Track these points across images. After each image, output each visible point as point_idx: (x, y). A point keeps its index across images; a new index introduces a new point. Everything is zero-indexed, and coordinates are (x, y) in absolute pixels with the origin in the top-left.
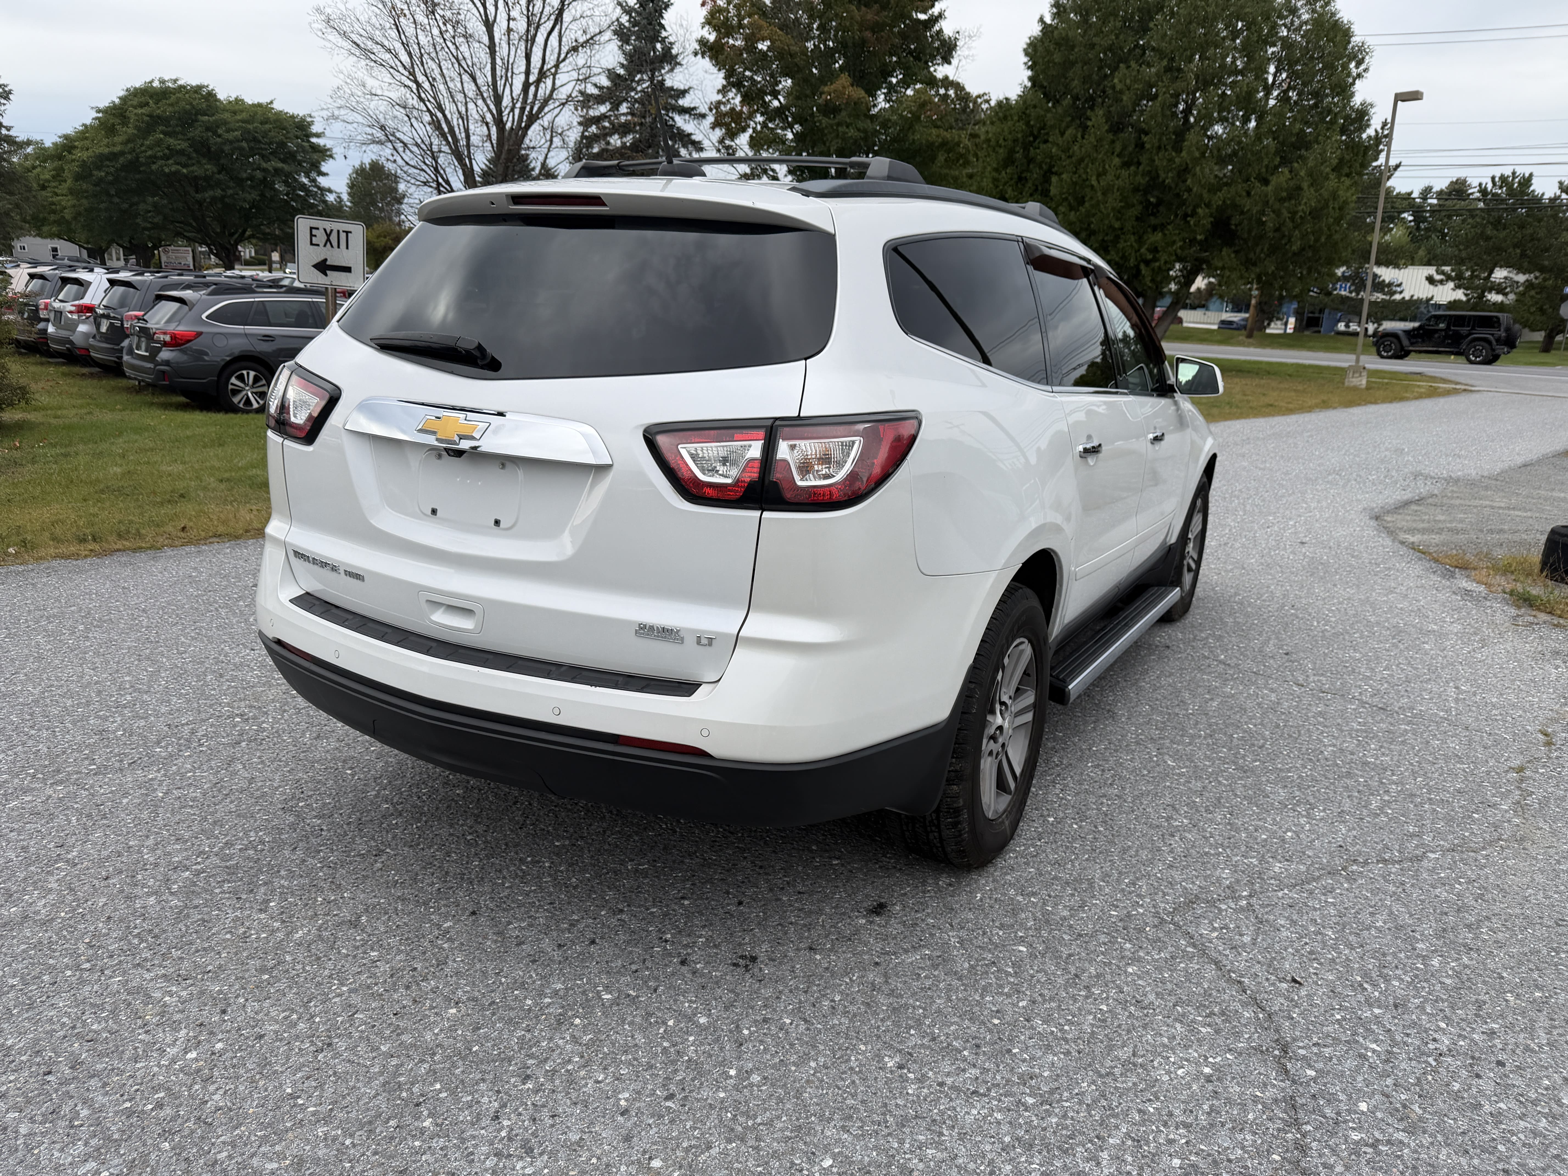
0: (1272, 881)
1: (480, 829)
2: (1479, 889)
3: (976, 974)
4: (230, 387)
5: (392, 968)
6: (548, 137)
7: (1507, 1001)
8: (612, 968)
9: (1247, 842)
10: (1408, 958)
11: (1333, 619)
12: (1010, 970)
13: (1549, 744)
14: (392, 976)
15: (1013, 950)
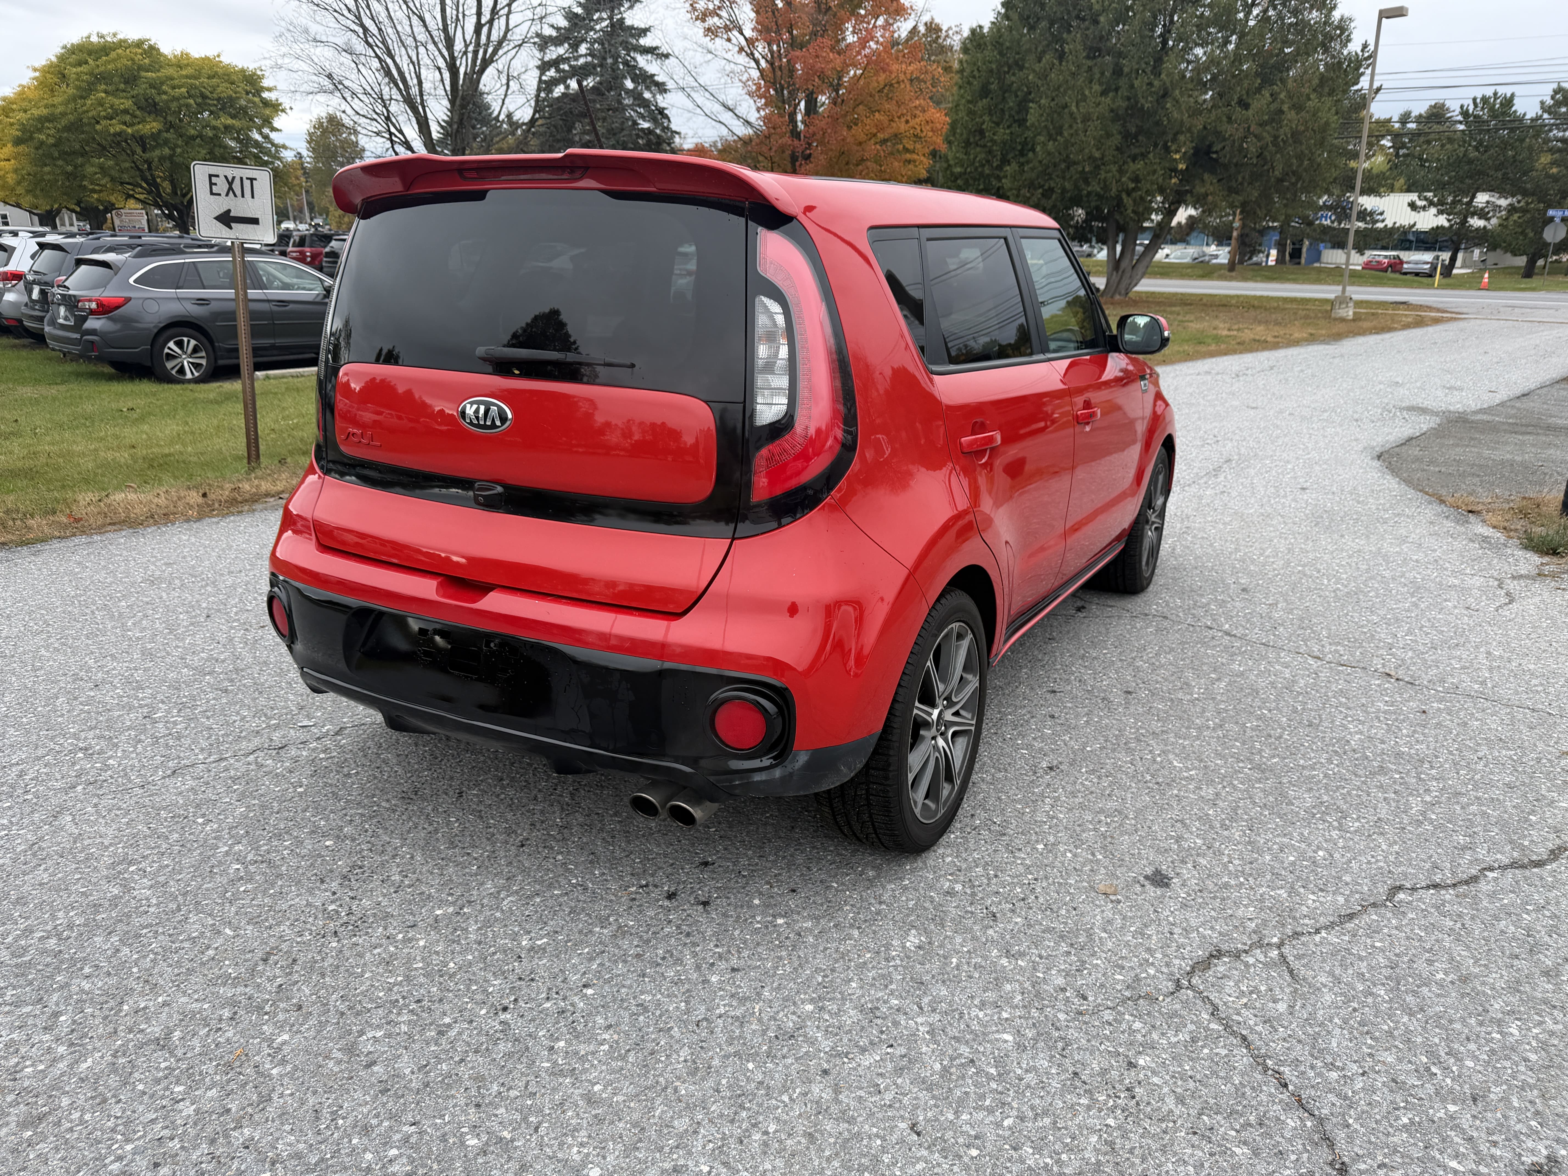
0: (1307, 921)
3: (950, 1079)
4: (166, 352)
6: (504, 82)
9: (1273, 867)
15: (997, 1040)
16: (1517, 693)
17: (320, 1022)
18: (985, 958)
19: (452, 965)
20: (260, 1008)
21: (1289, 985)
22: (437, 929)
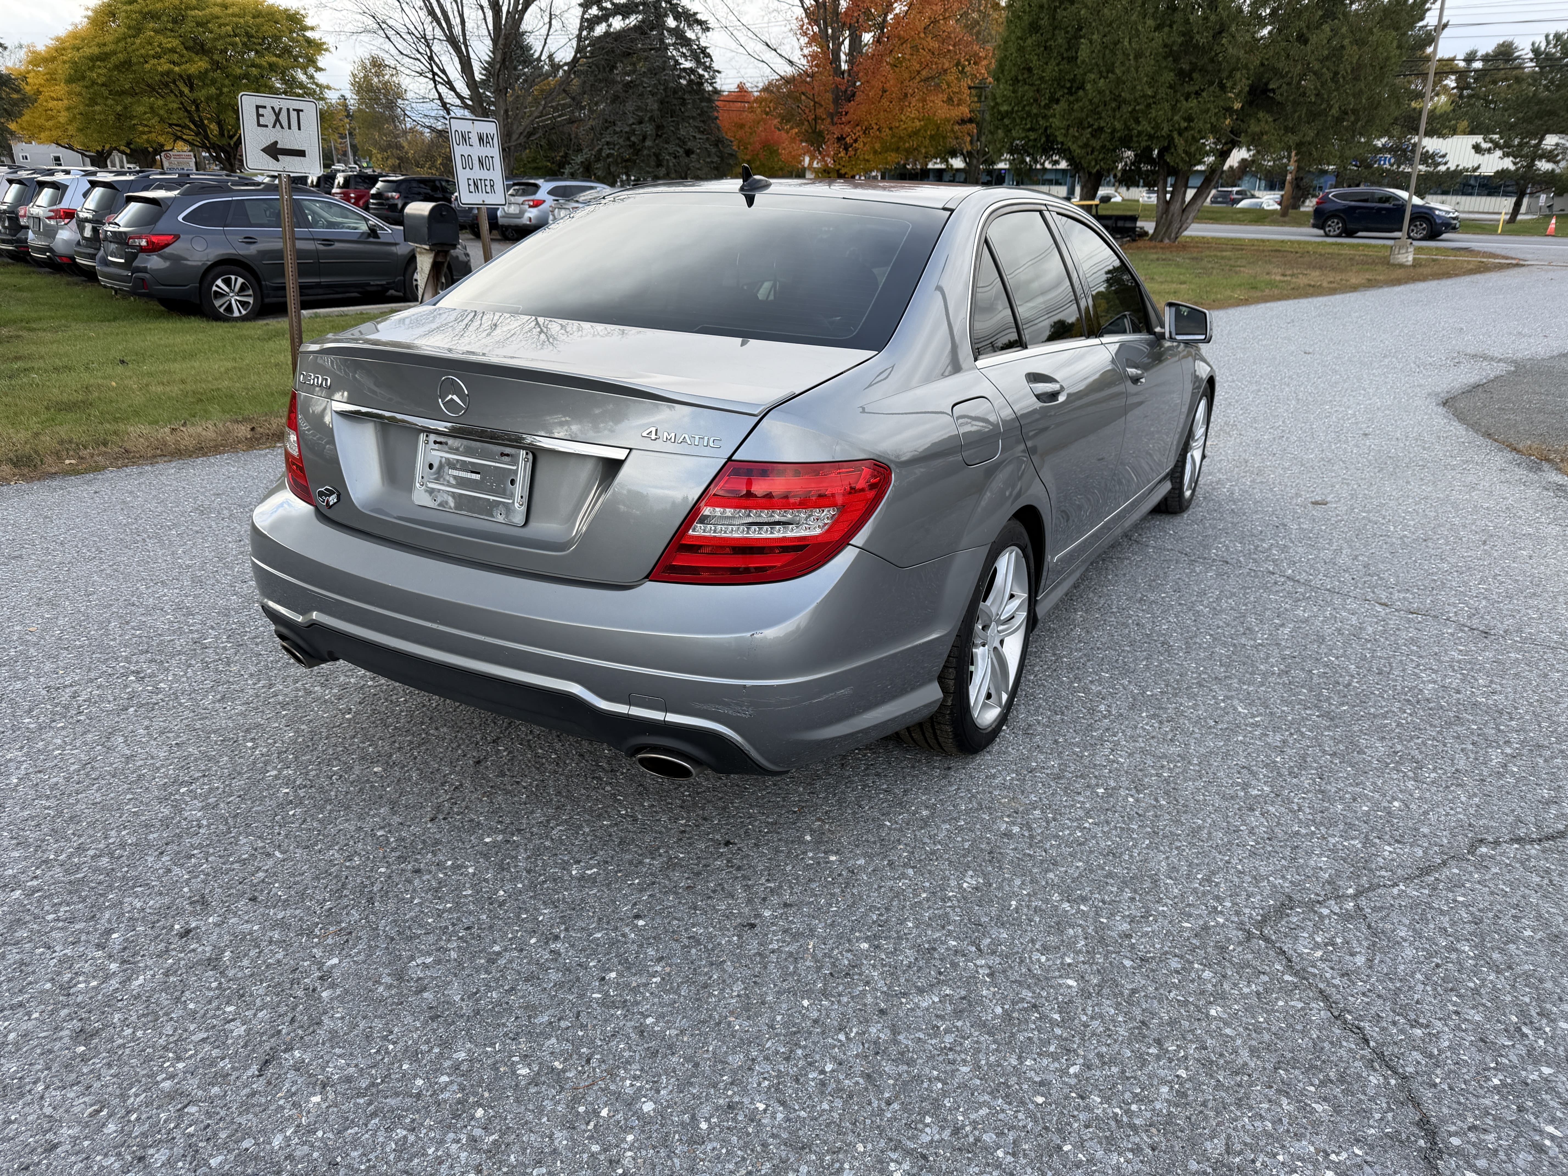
0: (1383, 873)
4: (214, 290)
6: (547, 20)
9: (1345, 817)
11: (1412, 523)
17: (370, 947)
18: (1046, 901)
19: (501, 893)
20: (309, 931)
21: (1367, 939)
22: (486, 856)
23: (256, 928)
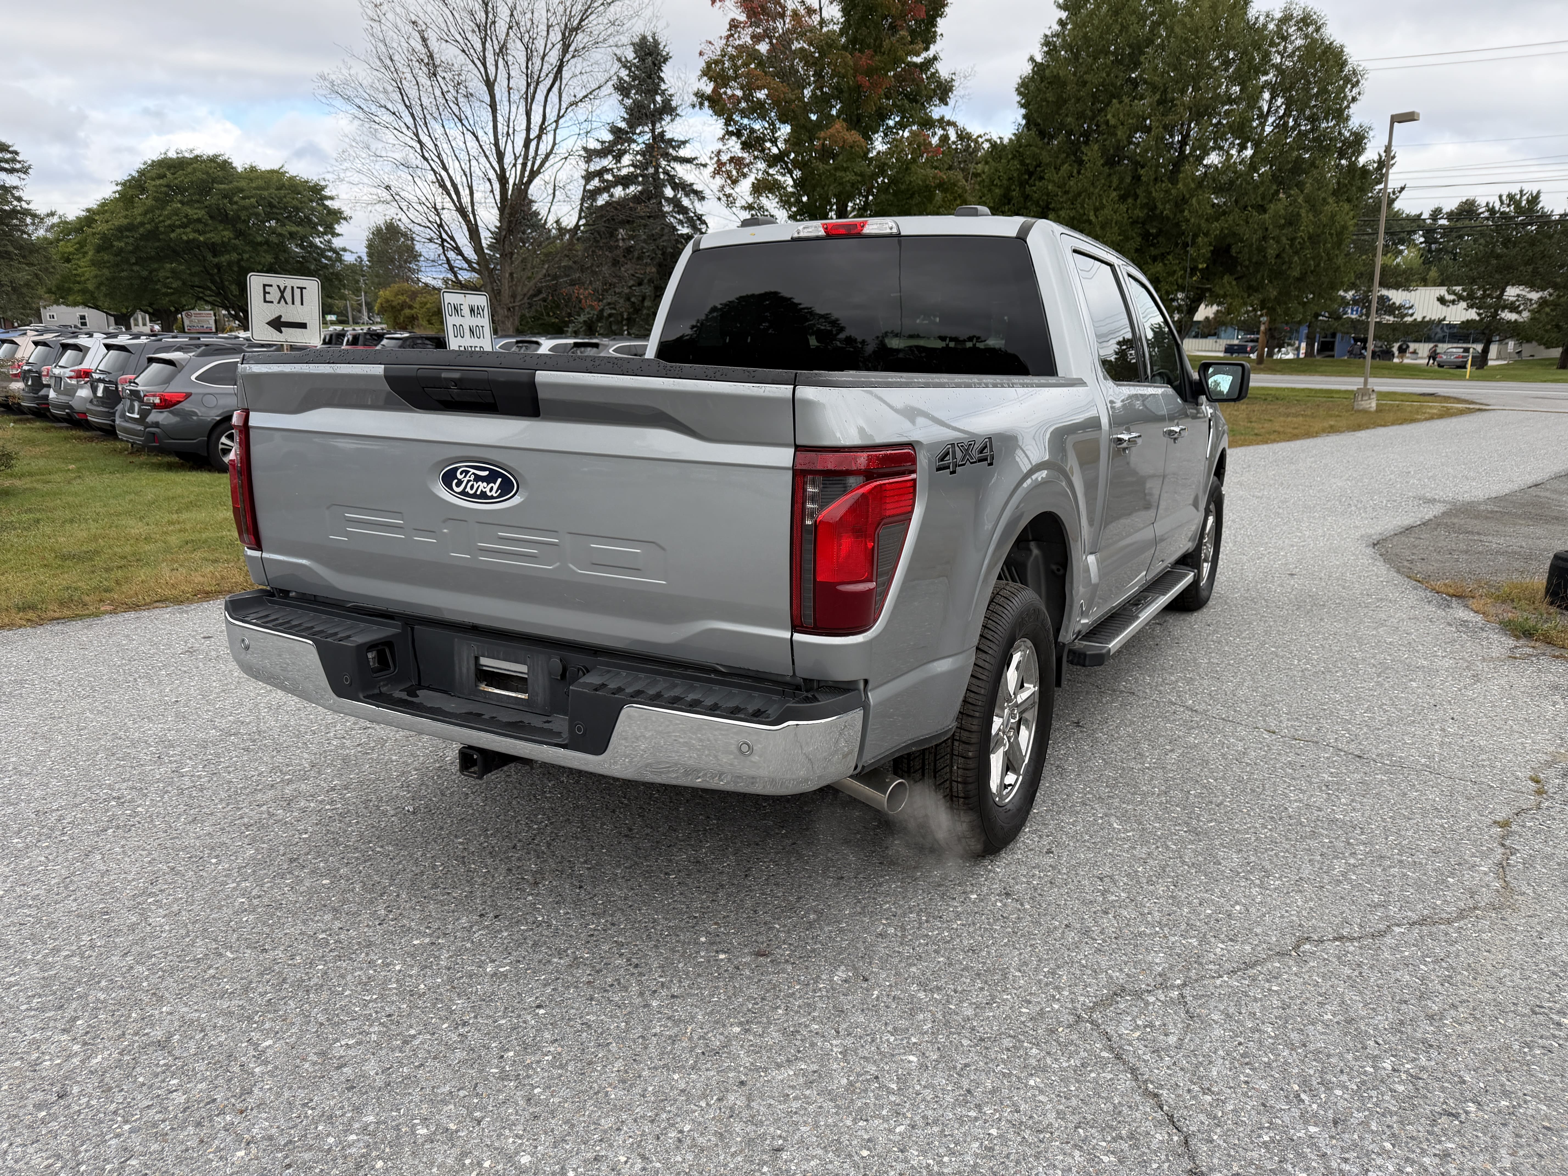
0: (1211, 966)
1: (337, 924)
2: (1447, 969)
3: (853, 1092)
4: (220, 446)
5: (188, 1101)
6: (551, 191)
7: (1467, 1113)
8: (436, 1095)
9: (1189, 919)
10: (1356, 1059)
11: (1316, 657)
12: (894, 1086)
13: (1539, 792)
14: (184, 1111)
15: (902, 1060)
16: (1462, 767)
18: (904, 991)
19: (422, 986)
20: (250, 1018)
21: (1183, 1022)
22: (413, 956)
23: (203, 1015)
